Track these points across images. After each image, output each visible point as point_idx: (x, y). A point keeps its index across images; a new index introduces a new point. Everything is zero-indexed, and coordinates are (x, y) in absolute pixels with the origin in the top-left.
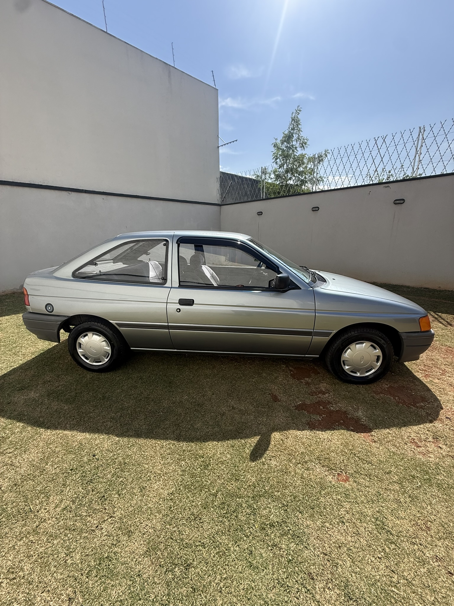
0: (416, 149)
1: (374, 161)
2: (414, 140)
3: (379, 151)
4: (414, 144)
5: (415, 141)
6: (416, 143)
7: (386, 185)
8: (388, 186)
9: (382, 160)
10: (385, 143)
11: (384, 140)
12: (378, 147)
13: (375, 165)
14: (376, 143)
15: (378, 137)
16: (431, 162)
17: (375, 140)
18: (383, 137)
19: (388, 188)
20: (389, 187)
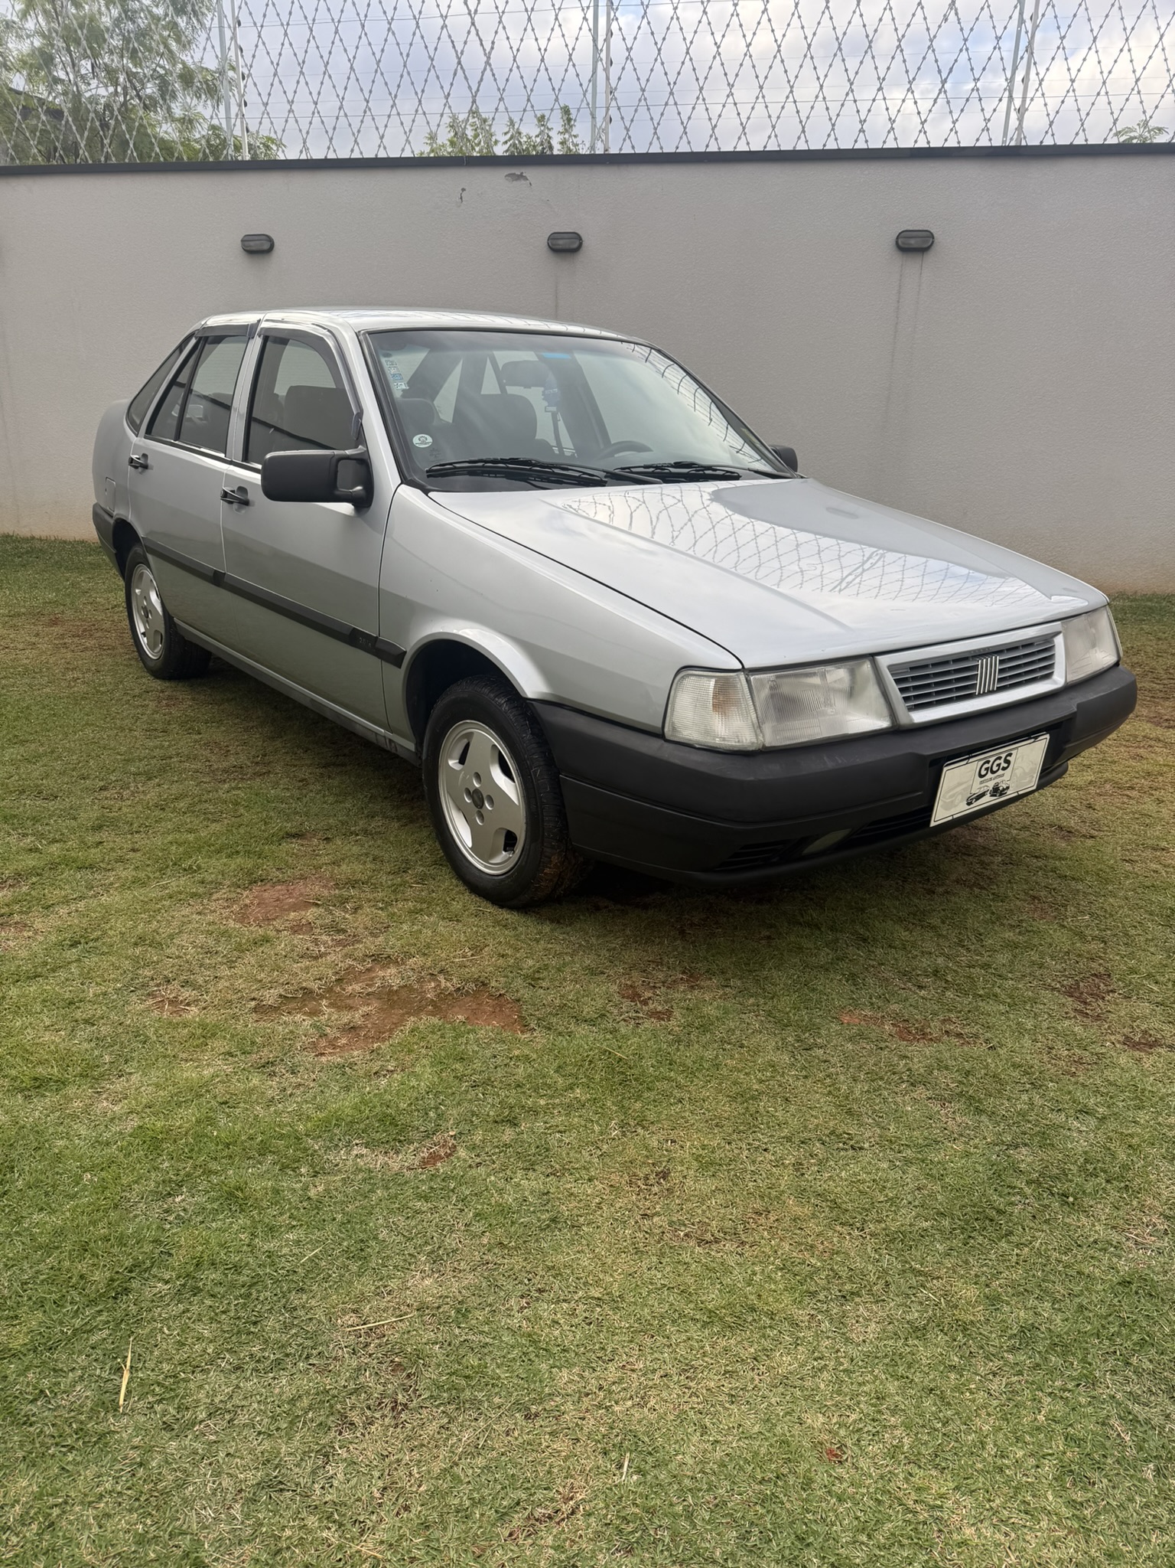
0: (595, 40)
1: (459, 63)
4: (585, 19)
6: (590, 15)
7: (517, 171)
8: (521, 177)
9: (488, 63)
13: (466, 78)
16: (643, 103)
19: (523, 182)
20: (526, 179)
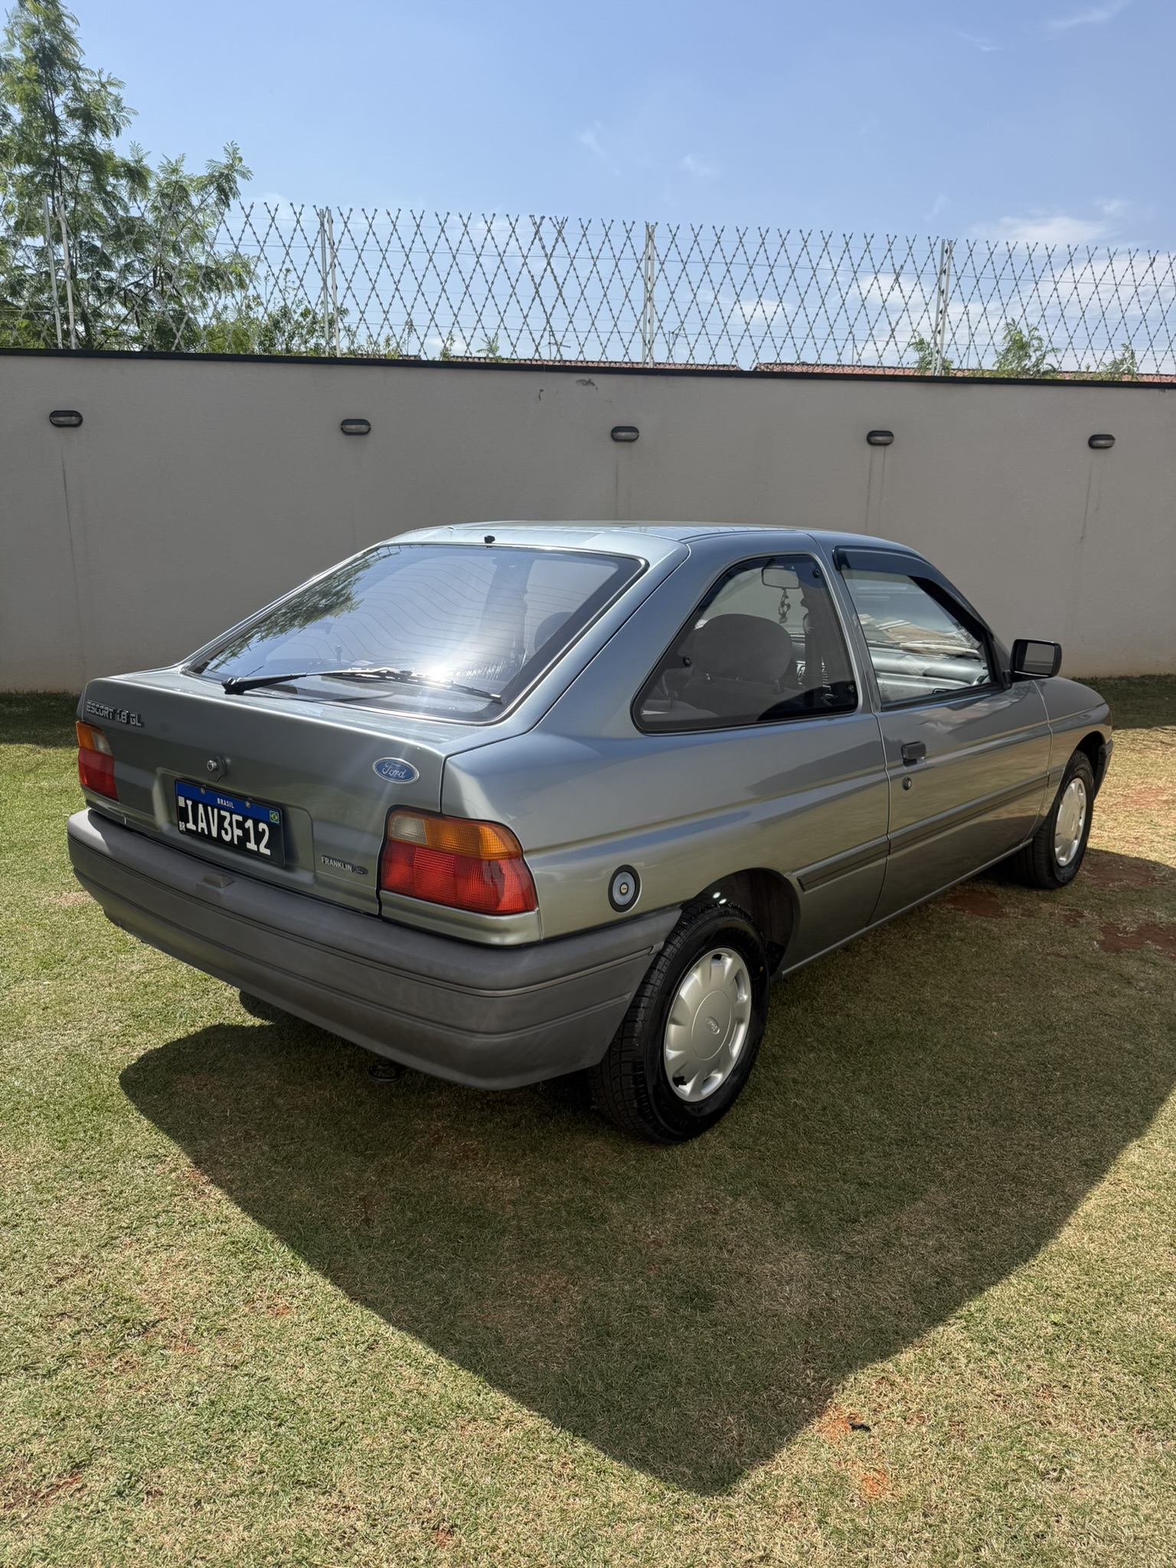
1: (537, 292)
2: (639, 257)
3: (549, 264)
4: (638, 268)
5: (641, 260)
7: (586, 377)
8: (589, 382)
9: (560, 294)
10: (564, 241)
11: (560, 232)
12: (543, 247)
13: (542, 304)
14: (537, 232)
15: (543, 218)
17: (535, 223)
18: (554, 219)
19: (591, 385)
20: (593, 383)
